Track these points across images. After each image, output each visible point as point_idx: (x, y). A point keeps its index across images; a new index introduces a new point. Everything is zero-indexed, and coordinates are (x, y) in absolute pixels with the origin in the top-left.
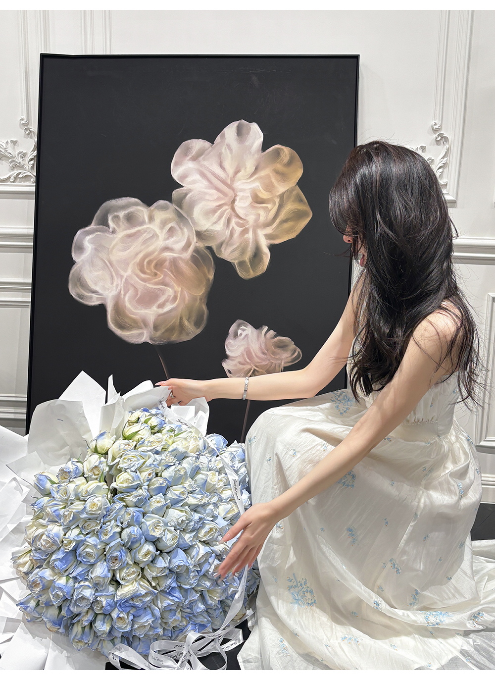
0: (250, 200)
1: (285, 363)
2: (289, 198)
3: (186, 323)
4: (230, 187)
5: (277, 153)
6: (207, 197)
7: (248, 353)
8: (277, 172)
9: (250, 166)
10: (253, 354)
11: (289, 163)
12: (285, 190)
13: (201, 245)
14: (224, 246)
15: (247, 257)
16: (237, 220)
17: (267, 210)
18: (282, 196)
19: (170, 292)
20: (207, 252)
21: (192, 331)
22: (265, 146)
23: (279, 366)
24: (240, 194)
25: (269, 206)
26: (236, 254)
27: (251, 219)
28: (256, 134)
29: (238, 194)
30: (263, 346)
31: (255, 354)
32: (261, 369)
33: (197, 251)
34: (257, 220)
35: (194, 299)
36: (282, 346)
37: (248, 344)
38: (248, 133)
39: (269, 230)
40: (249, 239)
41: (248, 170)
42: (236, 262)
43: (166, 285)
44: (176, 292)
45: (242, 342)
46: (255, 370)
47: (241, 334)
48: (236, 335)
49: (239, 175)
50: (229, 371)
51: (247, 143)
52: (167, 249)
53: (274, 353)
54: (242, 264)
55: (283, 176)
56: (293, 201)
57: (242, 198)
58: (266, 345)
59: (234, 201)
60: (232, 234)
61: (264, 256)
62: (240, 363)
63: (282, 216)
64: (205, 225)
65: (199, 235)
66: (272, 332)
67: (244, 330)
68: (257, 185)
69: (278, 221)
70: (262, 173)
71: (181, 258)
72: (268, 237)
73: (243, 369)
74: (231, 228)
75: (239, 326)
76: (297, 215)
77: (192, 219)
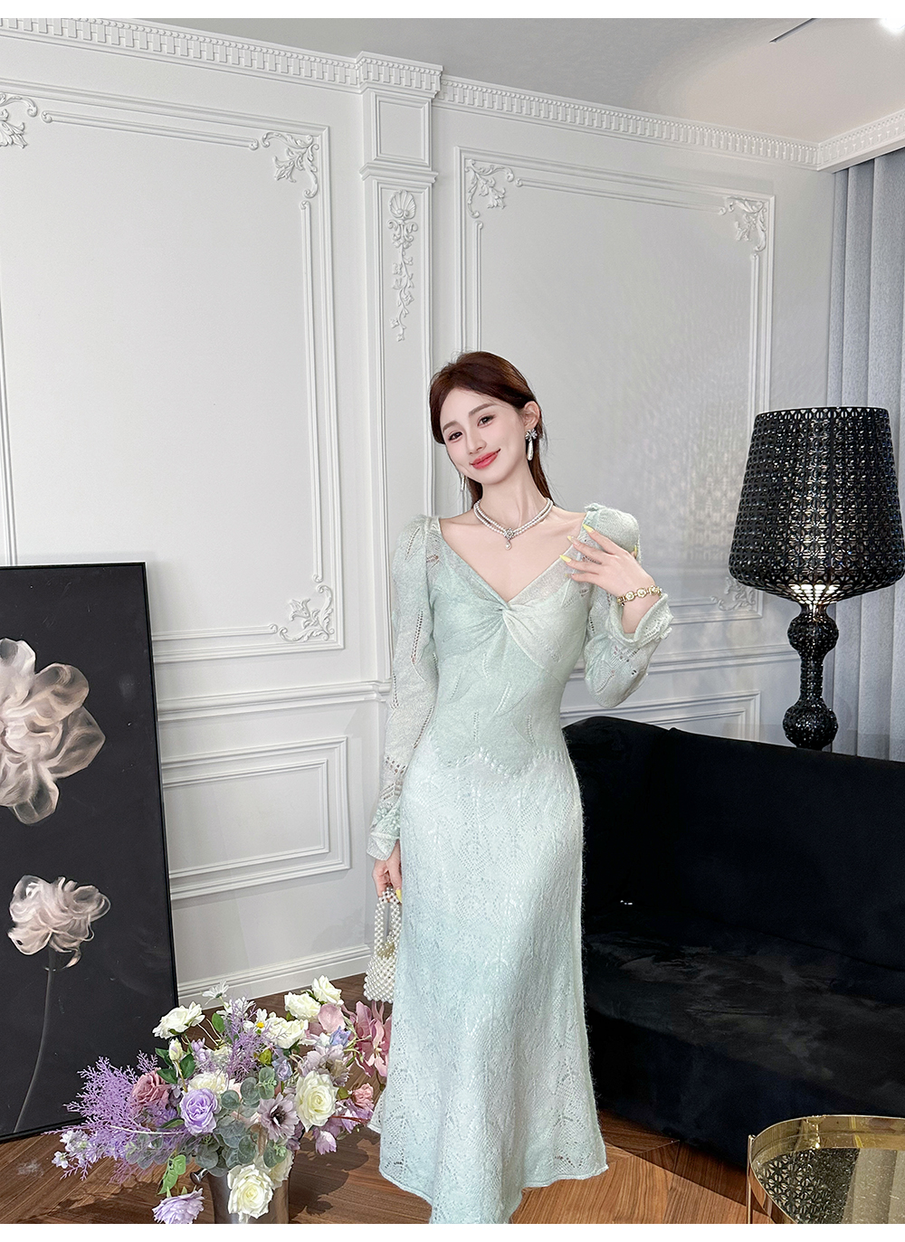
0: (26, 730)
1: (92, 917)
2: (74, 722)
5: (56, 672)
7: (43, 915)
8: (56, 694)
9: (21, 691)
10: (49, 914)
11: (72, 681)
12: (68, 714)
15: (28, 798)
16: (11, 755)
17: (50, 739)
18: (65, 721)
22: (38, 667)
23: (85, 923)
24: (12, 725)
25: (51, 734)
26: (14, 796)
27: (29, 752)
28: (25, 654)
29: (9, 724)
30: (61, 902)
31: (52, 915)
32: (62, 930)
34: (36, 754)
36: (85, 898)
37: (41, 903)
38: (15, 652)
39: (54, 762)
40: (29, 775)
41: (18, 695)
42: (14, 806)
45: (33, 903)
46: (53, 933)
47: (30, 893)
48: (23, 895)
49: (7, 701)
50: (20, 943)
51: (15, 664)
53: (76, 908)
54: (22, 807)
55: (64, 698)
56: (81, 725)
57: (15, 728)
58: (65, 900)
59: (4, 733)
60: (5, 773)
61: (51, 794)
62: (33, 929)
63: (68, 744)
66: (71, 883)
67: (33, 887)
68: (32, 711)
69: (64, 750)
70: (38, 697)
72: (53, 770)
73: (38, 935)
74: (3, 766)
75: (26, 885)
76: (87, 741)
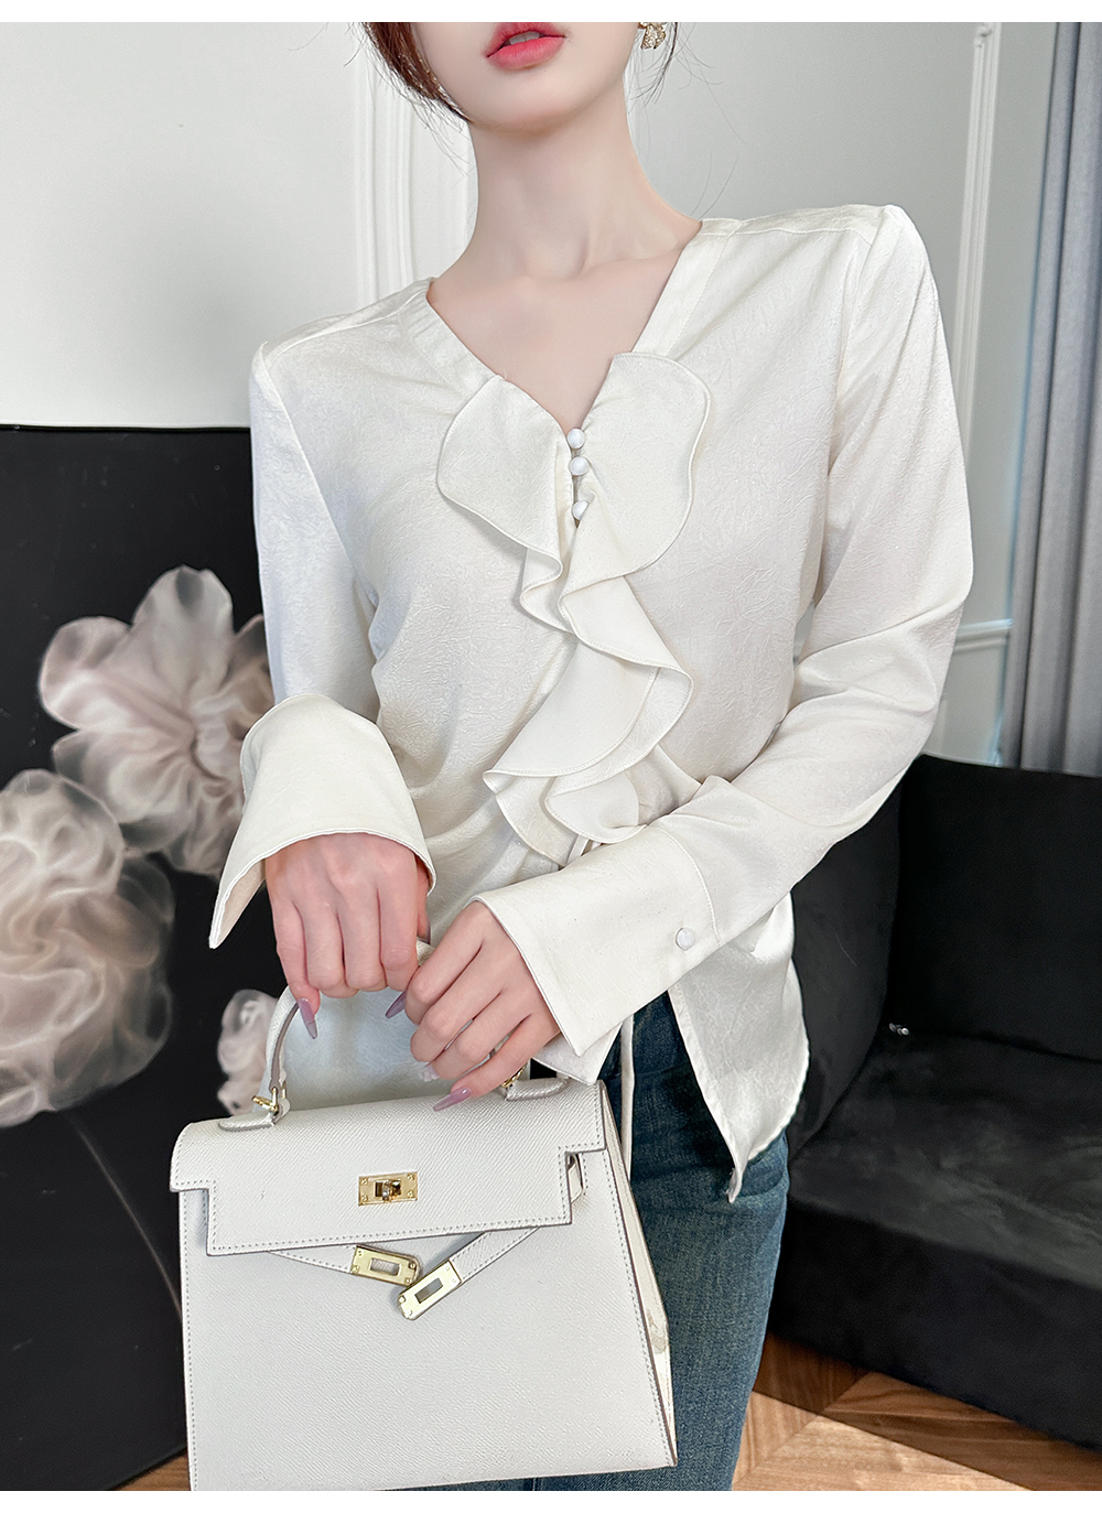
0: (228, 737)
3: (129, 1036)
4: (182, 715)
6: (135, 745)
9: (216, 663)
13: (135, 853)
14: (187, 845)
16: (209, 783)
19: (79, 977)
20: (152, 866)
21: (144, 1050)
22: (238, 621)
24: (205, 727)
26: (214, 855)
28: (216, 597)
29: (201, 727)
33: (129, 869)
35: (138, 978)
38: (200, 595)
41: (212, 673)
43: (69, 964)
44: (94, 975)
45: (251, 1037)
48: (237, 1026)
49: (197, 685)
50: (233, 1102)
51: (202, 615)
52: (58, 881)
57: (210, 735)
59: (194, 745)
60: (200, 816)
64: (137, 806)
65: (131, 832)
67: (251, 1009)
68: (230, 700)
70: (237, 678)
71: (94, 896)
74: (196, 802)
75: (240, 1008)
77: (106, 799)
